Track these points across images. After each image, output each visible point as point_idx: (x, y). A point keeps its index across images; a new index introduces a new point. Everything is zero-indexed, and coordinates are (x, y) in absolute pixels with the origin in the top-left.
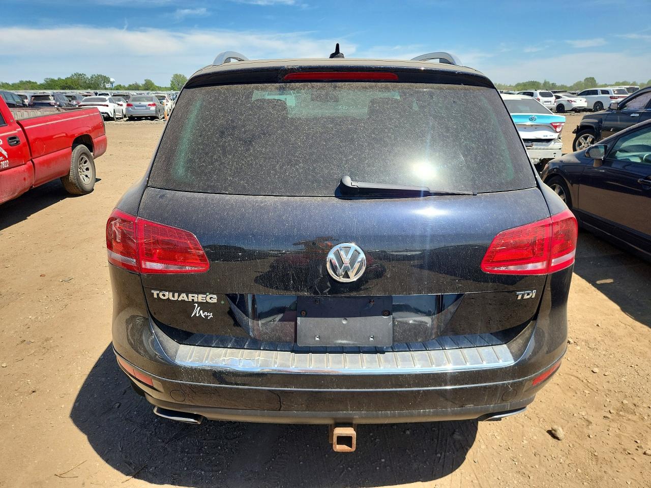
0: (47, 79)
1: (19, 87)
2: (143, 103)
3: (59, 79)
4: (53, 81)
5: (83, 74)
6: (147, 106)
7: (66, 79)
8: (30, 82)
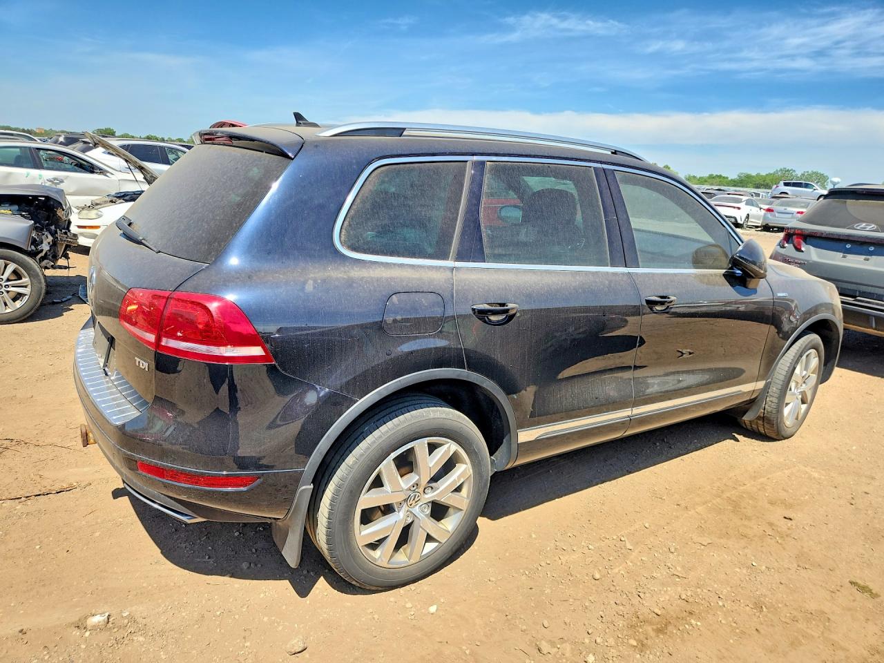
0: (742, 174)
1: (706, 181)
2: (790, 209)
3: (758, 175)
4: (748, 177)
5: (792, 170)
6: (795, 214)
7: (767, 175)
8: (720, 176)
